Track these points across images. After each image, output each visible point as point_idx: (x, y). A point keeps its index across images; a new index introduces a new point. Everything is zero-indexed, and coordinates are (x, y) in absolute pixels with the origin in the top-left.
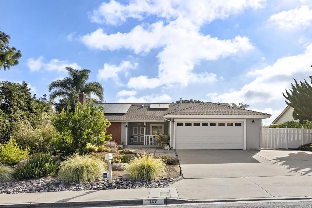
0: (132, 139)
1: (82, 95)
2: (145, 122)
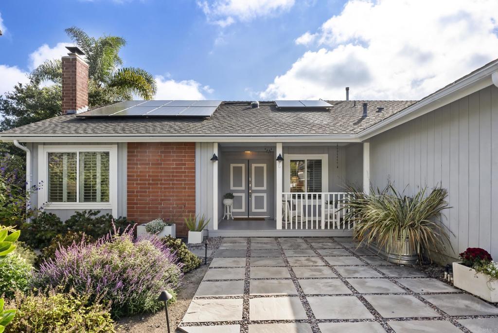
0: (228, 202)
1: (71, 60)
2: (282, 143)
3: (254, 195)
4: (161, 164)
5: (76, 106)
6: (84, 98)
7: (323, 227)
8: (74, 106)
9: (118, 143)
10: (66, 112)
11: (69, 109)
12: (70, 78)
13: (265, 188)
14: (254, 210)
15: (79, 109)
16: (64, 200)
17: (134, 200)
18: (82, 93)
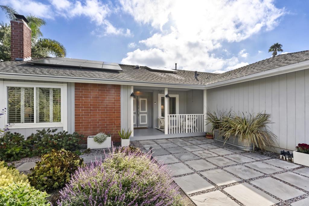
1: (19, 23)
2: (168, 88)
3: (140, 115)
4: (99, 98)
5: (23, 56)
6: (29, 52)
7: (187, 132)
8: (22, 56)
9: (67, 83)
10: (14, 59)
11: (18, 57)
12: (18, 36)
13: (146, 111)
14: (141, 123)
15: (25, 58)
16: (21, 122)
17: (80, 120)
18: (27, 48)
